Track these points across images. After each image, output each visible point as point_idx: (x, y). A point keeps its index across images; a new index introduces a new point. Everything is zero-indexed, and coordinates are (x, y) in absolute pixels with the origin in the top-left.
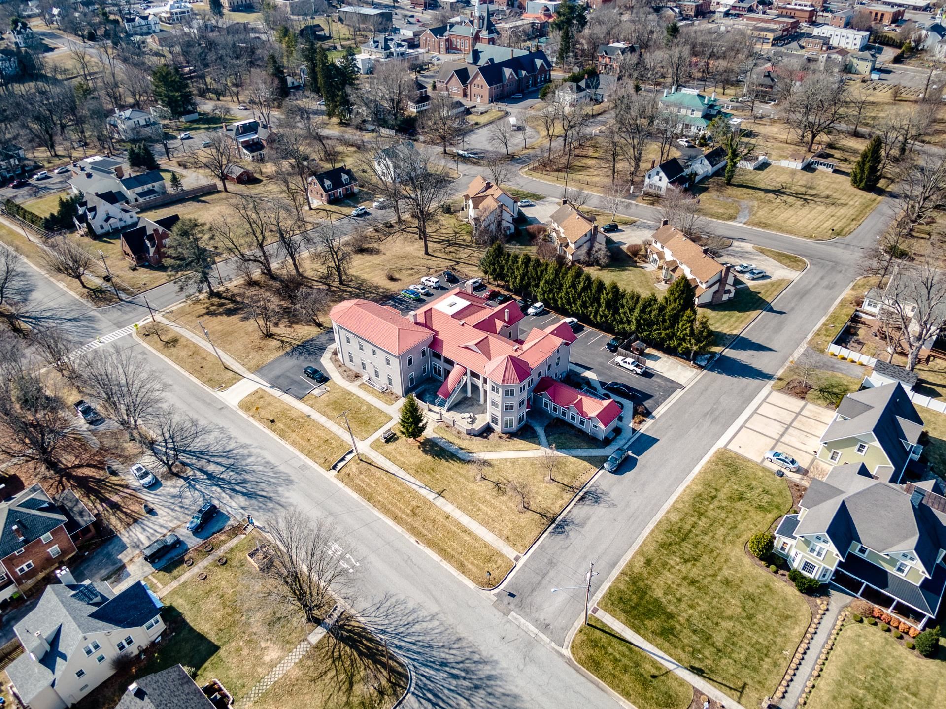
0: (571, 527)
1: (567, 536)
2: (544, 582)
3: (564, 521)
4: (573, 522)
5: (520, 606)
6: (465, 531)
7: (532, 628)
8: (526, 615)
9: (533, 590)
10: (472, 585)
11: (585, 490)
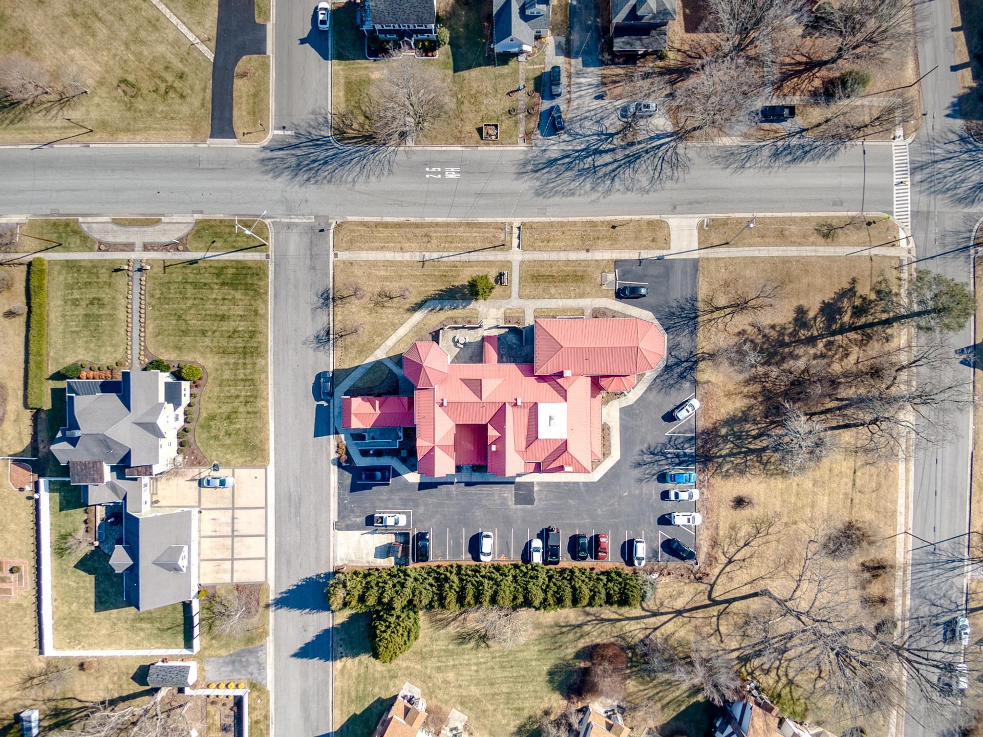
0: (319, 304)
1: (317, 295)
2: (308, 253)
3: (327, 306)
4: (321, 308)
5: (311, 228)
6: (382, 248)
7: (296, 221)
8: (305, 224)
9: (311, 242)
10: (350, 218)
11: (331, 342)
